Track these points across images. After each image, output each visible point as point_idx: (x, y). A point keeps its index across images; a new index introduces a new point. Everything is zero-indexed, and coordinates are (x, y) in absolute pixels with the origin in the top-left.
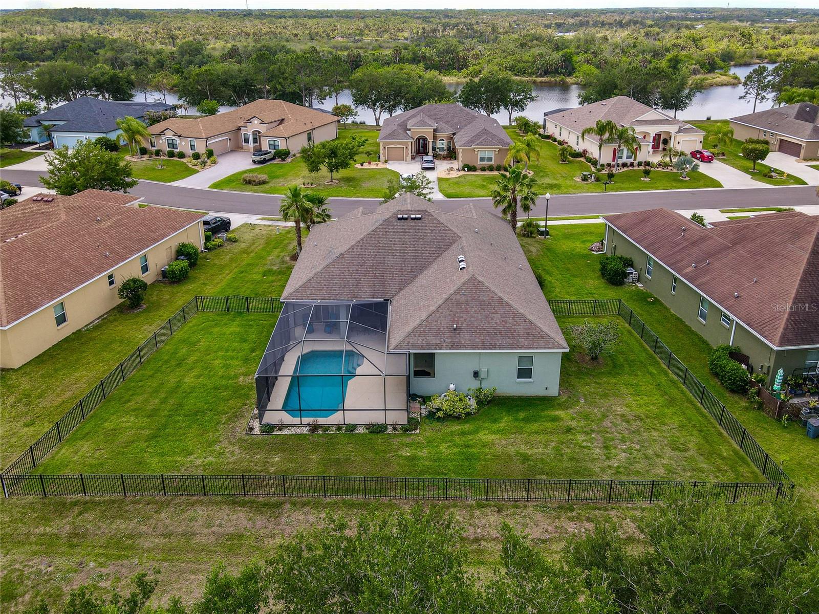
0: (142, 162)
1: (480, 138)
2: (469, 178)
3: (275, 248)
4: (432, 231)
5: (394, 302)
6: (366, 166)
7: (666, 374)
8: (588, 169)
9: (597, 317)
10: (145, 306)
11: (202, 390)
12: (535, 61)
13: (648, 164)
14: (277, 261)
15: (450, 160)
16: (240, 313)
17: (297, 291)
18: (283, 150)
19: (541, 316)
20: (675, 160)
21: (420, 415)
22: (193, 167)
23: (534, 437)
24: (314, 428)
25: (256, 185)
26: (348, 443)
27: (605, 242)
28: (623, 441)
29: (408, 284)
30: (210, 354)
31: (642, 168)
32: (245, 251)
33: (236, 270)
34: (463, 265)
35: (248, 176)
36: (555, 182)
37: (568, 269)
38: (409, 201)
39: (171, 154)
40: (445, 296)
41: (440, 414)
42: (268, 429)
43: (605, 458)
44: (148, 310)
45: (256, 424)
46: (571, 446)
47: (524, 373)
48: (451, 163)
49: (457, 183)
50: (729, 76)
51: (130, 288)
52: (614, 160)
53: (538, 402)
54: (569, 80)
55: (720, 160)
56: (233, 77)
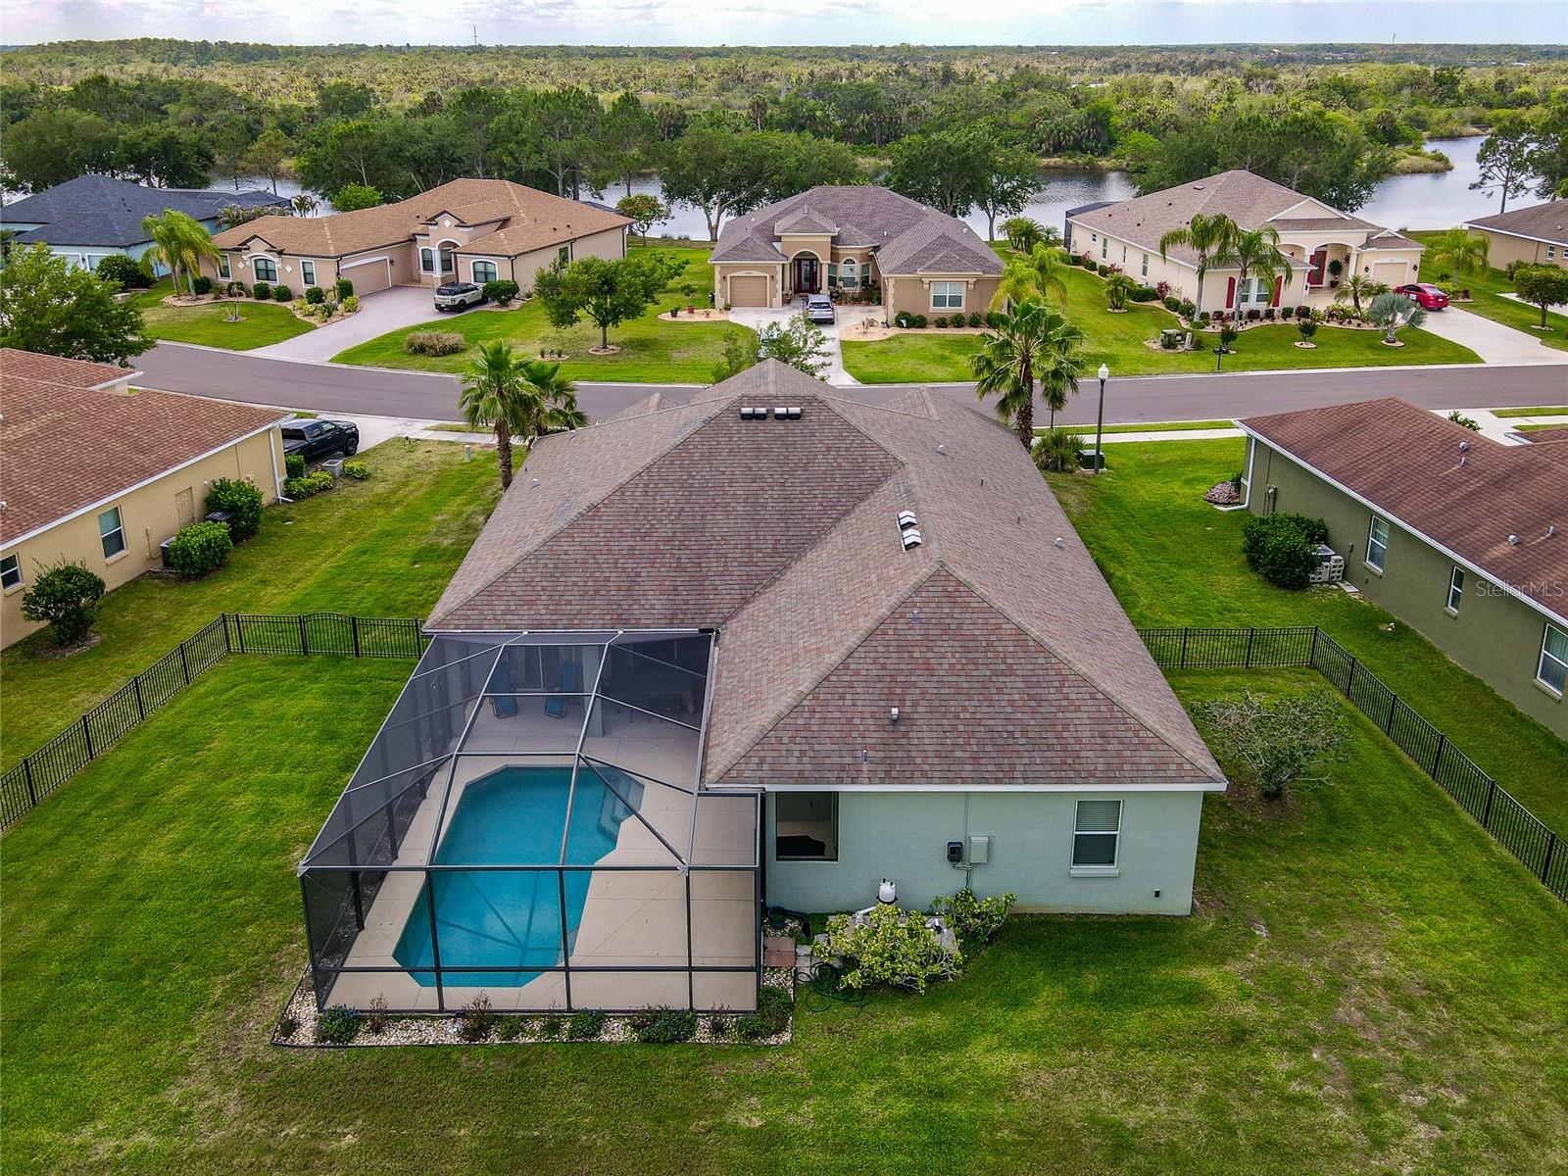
0: (196, 309)
1: (933, 256)
2: (910, 341)
3: (456, 494)
4: (829, 449)
5: (727, 638)
6: (683, 316)
7: (1484, 847)
8: (1174, 323)
9: (1259, 673)
10: (97, 639)
11: (178, 892)
12: (1033, 126)
13: (1303, 312)
14: (455, 526)
15: (868, 305)
16: (335, 659)
17: (468, 604)
18: (503, 282)
19: (1132, 680)
20: (1365, 304)
21: (795, 978)
22: (306, 319)
23: (1138, 1060)
24: (479, 1022)
25: (436, 355)
26: (575, 1080)
27: (1247, 483)
28: (1412, 1078)
29: (765, 587)
30: (230, 776)
31: (1293, 321)
32: (382, 502)
33: (351, 547)
34: (911, 536)
35: (422, 336)
36: (1103, 350)
37: (1163, 548)
38: (771, 376)
39: (262, 293)
40: (865, 624)
41: (853, 979)
42: (341, 1026)
43: (1367, 1141)
44: (101, 651)
45: (306, 1011)
46: (1254, 1095)
47: (1094, 849)
48: (871, 311)
49: (883, 352)
50: (1424, 155)
51: (53, 593)
52: (1229, 304)
53: (1134, 935)
54: (1104, 163)
55: (1462, 306)
56: (412, 140)
